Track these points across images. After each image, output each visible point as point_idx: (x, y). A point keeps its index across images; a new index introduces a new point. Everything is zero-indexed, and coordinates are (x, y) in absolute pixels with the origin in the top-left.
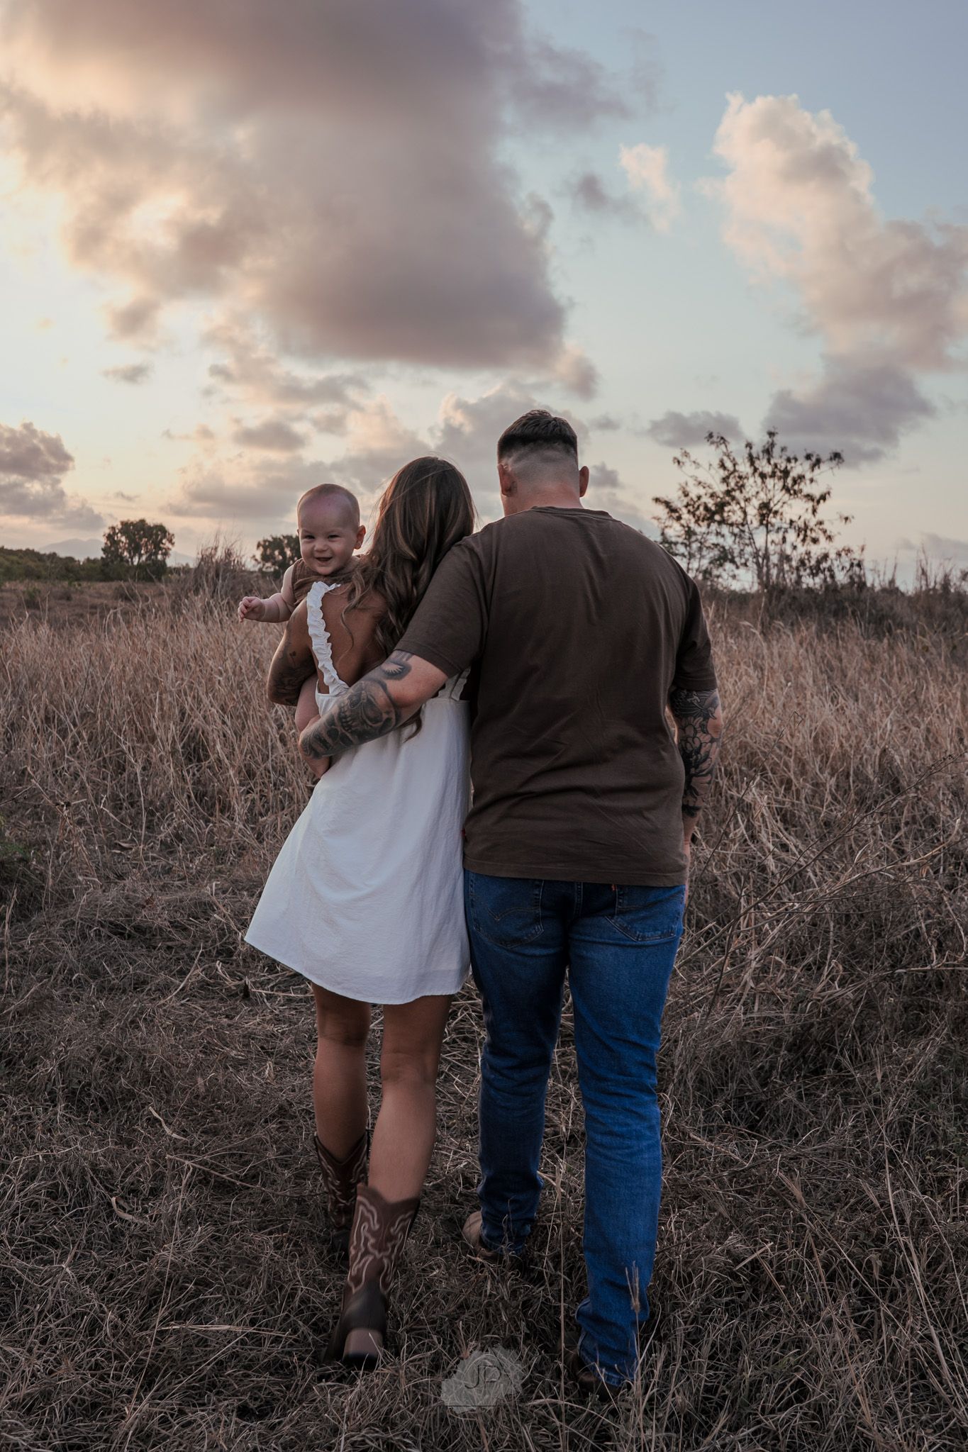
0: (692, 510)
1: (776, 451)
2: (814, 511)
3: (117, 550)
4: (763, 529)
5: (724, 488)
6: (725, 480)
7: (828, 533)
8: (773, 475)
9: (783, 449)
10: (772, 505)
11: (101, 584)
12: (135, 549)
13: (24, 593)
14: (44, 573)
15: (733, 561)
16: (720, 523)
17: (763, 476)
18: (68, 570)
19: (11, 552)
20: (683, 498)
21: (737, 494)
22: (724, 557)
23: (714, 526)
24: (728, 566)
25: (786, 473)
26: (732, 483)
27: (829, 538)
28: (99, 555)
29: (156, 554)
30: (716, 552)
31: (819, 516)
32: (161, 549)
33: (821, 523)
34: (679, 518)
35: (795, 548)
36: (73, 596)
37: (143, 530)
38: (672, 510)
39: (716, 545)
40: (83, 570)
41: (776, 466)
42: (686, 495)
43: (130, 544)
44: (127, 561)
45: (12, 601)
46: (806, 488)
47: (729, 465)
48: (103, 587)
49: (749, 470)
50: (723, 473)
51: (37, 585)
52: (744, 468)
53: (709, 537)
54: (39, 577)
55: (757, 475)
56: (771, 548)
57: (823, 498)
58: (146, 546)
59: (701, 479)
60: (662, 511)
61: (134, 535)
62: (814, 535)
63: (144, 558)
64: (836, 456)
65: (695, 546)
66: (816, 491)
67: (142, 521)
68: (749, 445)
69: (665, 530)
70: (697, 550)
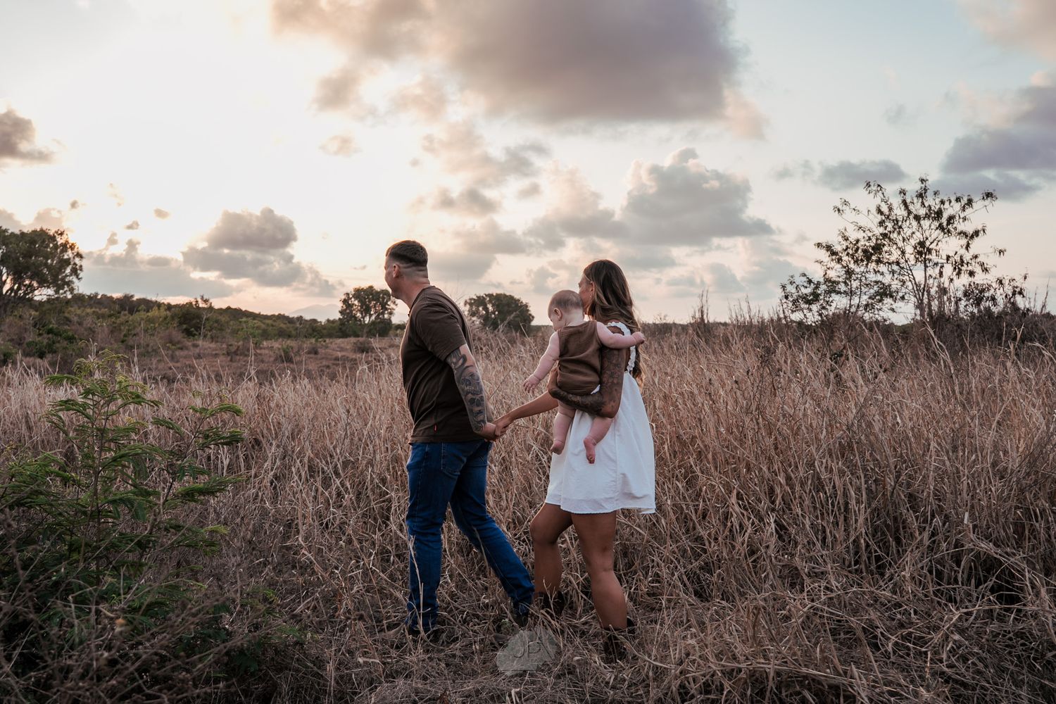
0: (851, 252)
1: (930, 194)
2: (968, 246)
3: (351, 311)
4: (920, 266)
5: (881, 230)
6: (881, 223)
7: (985, 266)
8: (927, 216)
9: (935, 193)
10: (928, 243)
11: (339, 341)
12: (366, 310)
13: (279, 349)
14: (294, 333)
15: (892, 296)
16: (879, 261)
17: (917, 218)
18: (314, 330)
19: (266, 317)
20: (843, 242)
21: (893, 236)
22: (885, 292)
23: (872, 266)
24: (888, 301)
25: (939, 214)
26: (890, 225)
27: (986, 270)
28: (338, 316)
29: (383, 313)
30: (876, 288)
31: (973, 250)
32: (387, 309)
33: (976, 257)
34: (840, 260)
35: (952, 280)
36: (319, 350)
37: (372, 294)
38: (834, 253)
39: (877, 282)
40: (324, 329)
41: (930, 206)
42: (847, 239)
43: (362, 307)
44: (360, 320)
45: (270, 356)
46: (961, 226)
47: (885, 209)
48: (343, 343)
49: (905, 214)
50: (880, 218)
51: (290, 343)
52: (900, 212)
53: (867, 275)
54: (289, 336)
55: (911, 217)
56: (931, 281)
57: (976, 233)
58: (375, 307)
59: (861, 224)
60: (824, 255)
61: (365, 299)
62: (970, 268)
63: (373, 318)
64: (990, 195)
65: (855, 284)
66: (969, 228)
67: (371, 287)
68: (903, 192)
69: (828, 272)
70: (857, 288)
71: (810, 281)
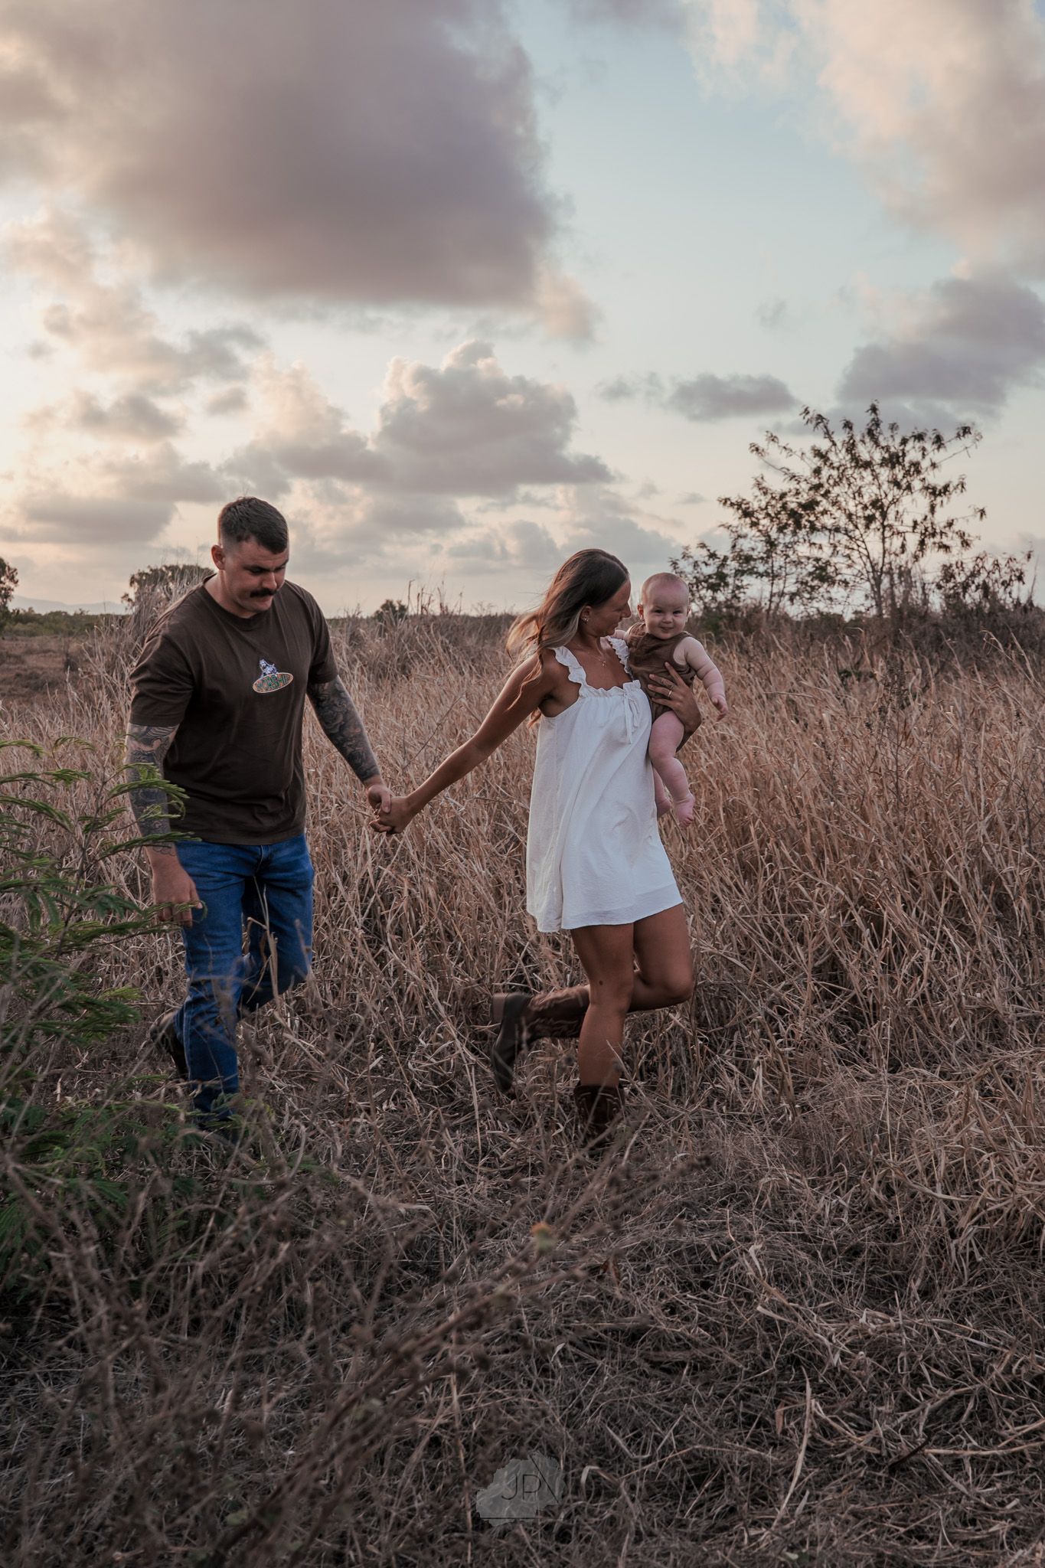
0: (771, 512)
1: (884, 429)
5: (816, 481)
10: (886, 503)
20: (762, 497)
21: (837, 490)
22: (820, 574)
23: (802, 533)
24: (824, 586)
25: (900, 458)
26: (834, 474)
27: (965, 543)
30: (810, 568)
33: (953, 523)
34: (755, 524)
38: (747, 514)
39: (810, 559)
41: (886, 447)
42: (766, 492)
46: (930, 477)
50: (815, 462)
53: (796, 548)
57: (946, 488)
59: (794, 471)
64: (966, 430)
65: (778, 561)
68: (849, 424)
69: (741, 541)
70: (781, 567)
71: (713, 556)
